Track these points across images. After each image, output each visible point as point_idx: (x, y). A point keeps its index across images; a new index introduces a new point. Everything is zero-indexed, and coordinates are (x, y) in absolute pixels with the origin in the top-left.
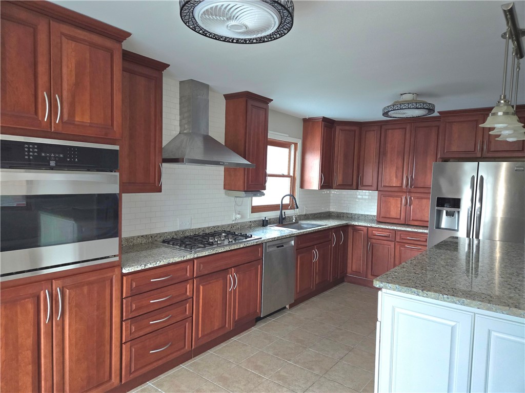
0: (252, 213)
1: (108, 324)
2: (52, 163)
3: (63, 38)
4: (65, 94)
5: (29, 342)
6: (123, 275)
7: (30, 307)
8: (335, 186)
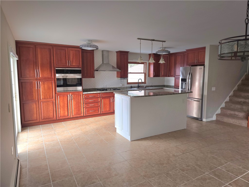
0: (127, 84)
1: (80, 103)
2: (69, 73)
3: (70, 51)
4: (71, 60)
5: (66, 103)
6: (83, 94)
7: (66, 97)
8: (161, 76)
